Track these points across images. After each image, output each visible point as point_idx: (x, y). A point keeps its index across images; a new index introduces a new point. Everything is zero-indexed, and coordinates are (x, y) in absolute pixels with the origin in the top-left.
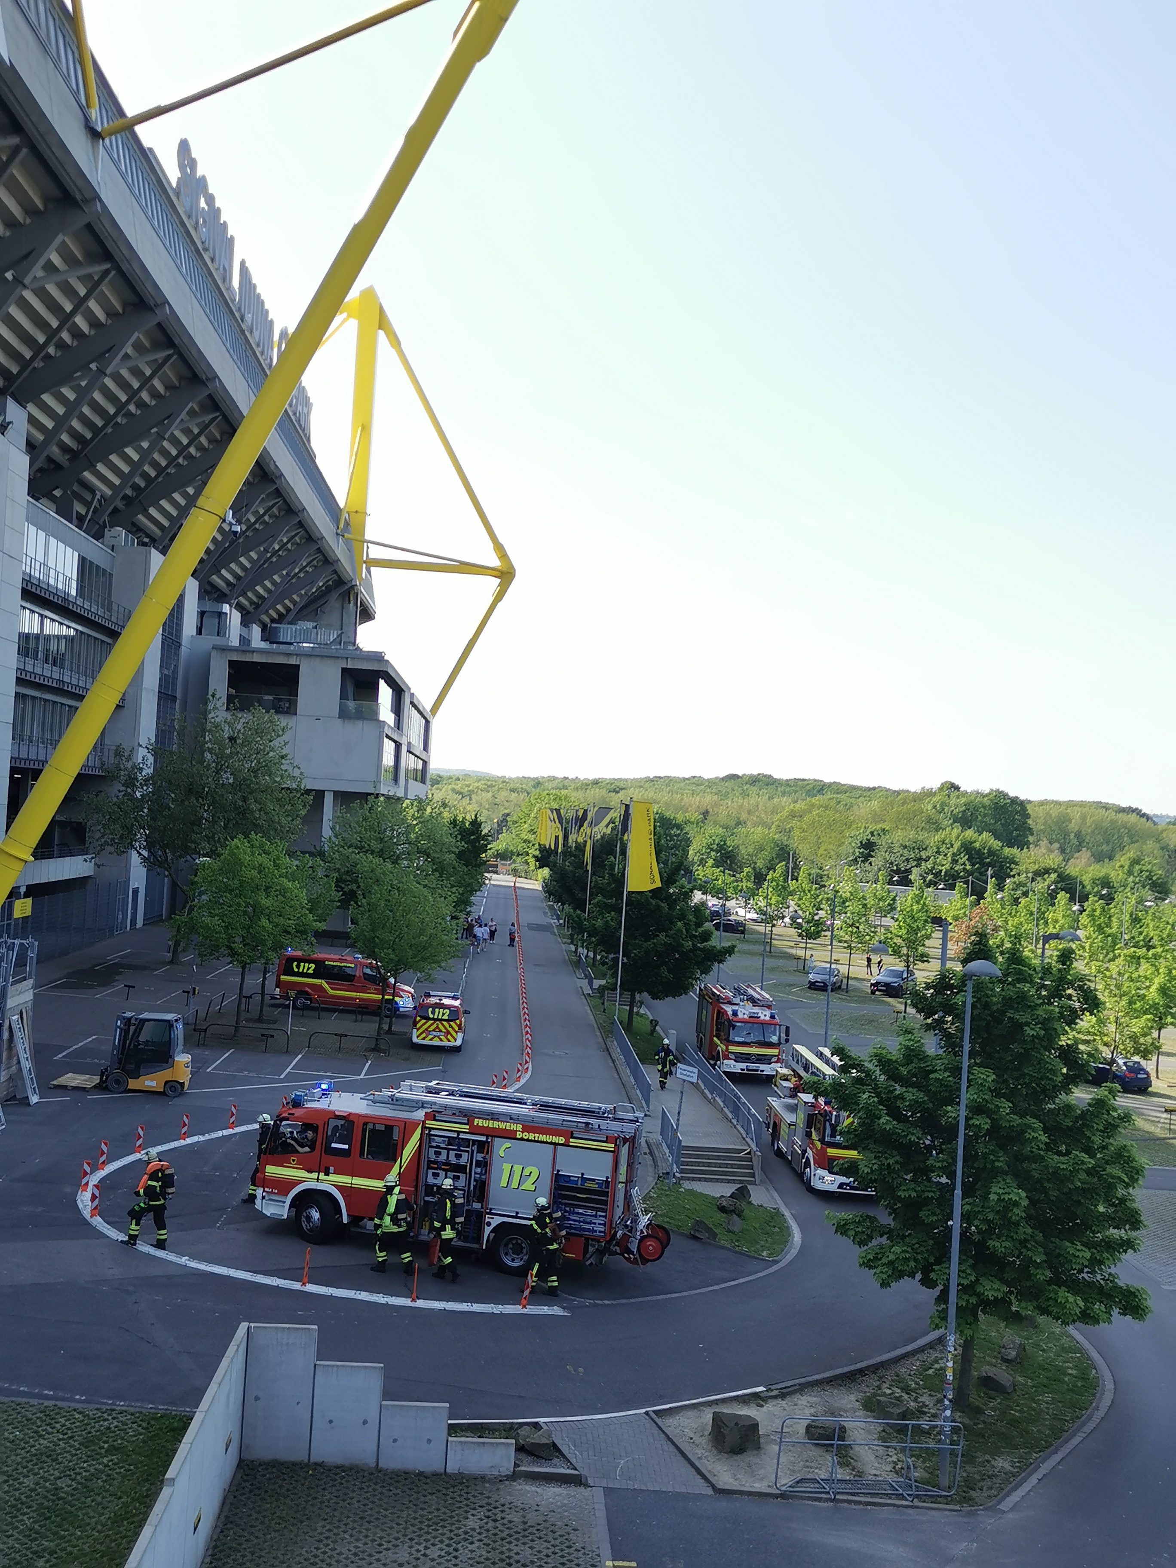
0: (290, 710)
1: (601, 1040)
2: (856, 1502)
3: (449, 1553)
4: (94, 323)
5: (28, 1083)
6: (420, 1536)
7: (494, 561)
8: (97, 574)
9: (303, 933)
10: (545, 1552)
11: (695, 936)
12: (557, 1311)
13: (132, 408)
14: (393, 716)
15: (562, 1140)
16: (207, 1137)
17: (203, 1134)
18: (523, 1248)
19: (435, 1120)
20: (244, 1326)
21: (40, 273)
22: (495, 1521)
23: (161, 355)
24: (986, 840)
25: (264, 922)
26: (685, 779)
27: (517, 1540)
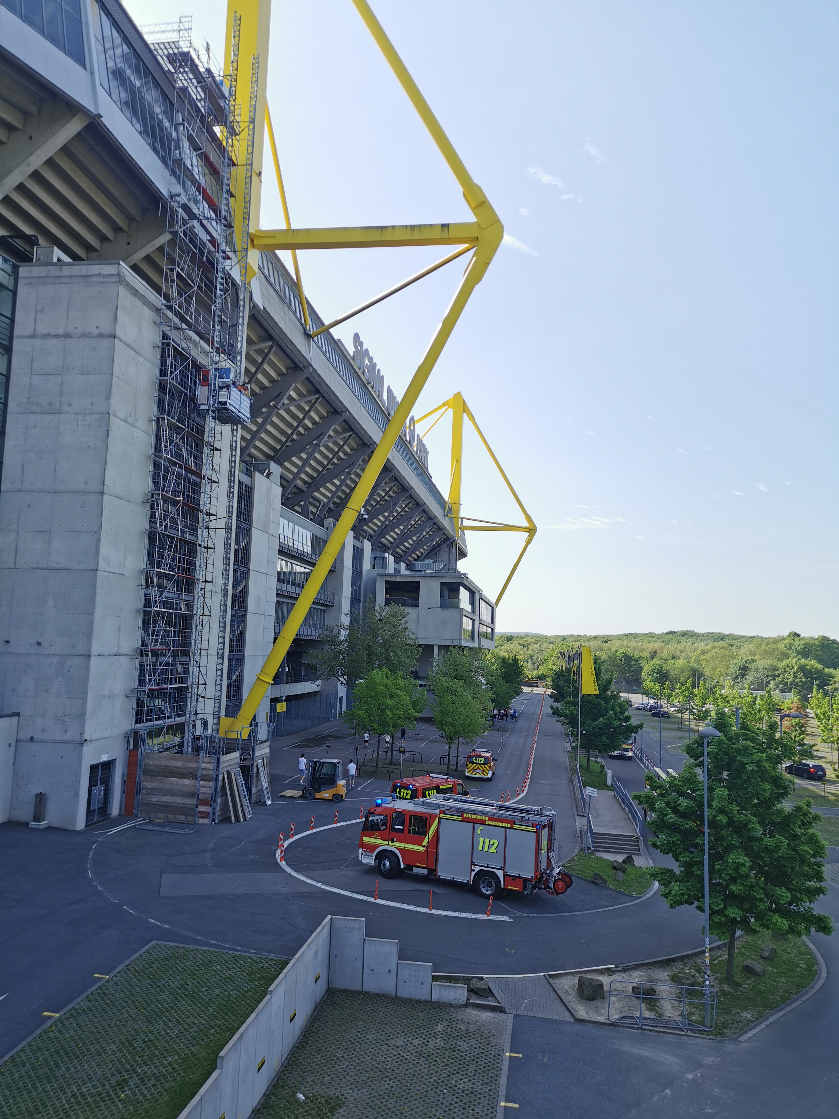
0: (415, 604)
1: (570, 775)
2: (654, 1031)
3: (423, 1043)
4: (314, 423)
5: (266, 794)
6: (410, 1033)
7: (525, 524)
8: (319, 541)
9: (409, 718)
10: (474, 1046)
11: (621, 719)
12: (506, 918)
13: (335, 460)
14: (470, 606)
15: (509, 826)
16: (348, 823)
17: (346, 822)
18: (492, 884)
19: (444, 814)
20: (329, 917)
21: (286, 401)
22: (452, 1028)
23: (347, 435)
24: (812, 663)
25: (388, 713)
26: (645, 634)
27: (461, 1038)
